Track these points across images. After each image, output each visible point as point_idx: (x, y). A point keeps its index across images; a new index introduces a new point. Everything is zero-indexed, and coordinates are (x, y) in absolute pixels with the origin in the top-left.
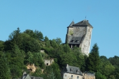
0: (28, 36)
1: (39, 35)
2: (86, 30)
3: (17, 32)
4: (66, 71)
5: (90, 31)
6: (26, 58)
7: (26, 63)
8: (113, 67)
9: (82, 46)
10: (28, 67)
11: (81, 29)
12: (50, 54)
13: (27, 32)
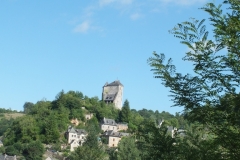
0: (71, 96)
1: (80, 95)
2: (118, 89)
3: (62, 93)
4: (103, 123)
5: (121, 89)
6: (71, 114)
7: (71, 118)
8: (142, 118)
9: (115, 102)
10: (72, 121)
11: (114, 88)
12: (90, 110)
13: (70, 92)
